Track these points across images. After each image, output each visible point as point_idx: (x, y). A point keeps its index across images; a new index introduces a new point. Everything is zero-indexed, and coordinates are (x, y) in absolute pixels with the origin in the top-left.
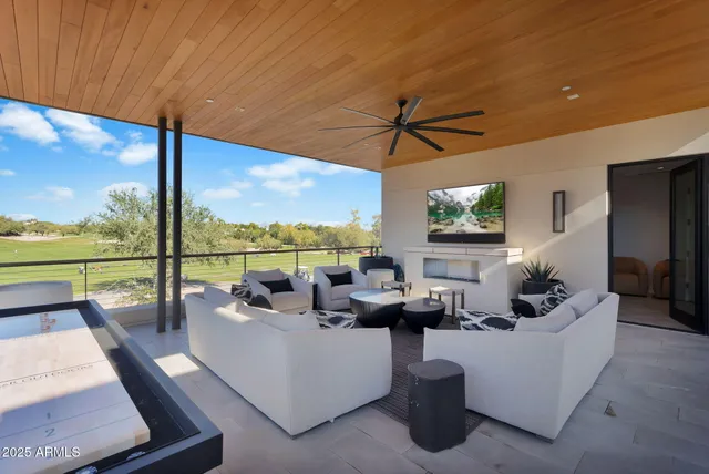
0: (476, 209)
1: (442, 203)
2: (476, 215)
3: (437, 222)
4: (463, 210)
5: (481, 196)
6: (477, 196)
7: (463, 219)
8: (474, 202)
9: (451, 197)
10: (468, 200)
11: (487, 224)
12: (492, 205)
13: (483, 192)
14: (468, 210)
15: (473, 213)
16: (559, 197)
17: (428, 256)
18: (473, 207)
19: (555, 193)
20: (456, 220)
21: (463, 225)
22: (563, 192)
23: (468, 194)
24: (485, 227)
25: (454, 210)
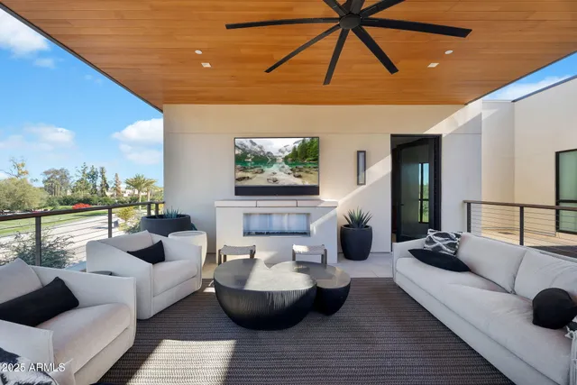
0: (290, 159)
1: (250, 152)
2: (290, 165)
3: (244, 169)
4: (274, 160)
5: (295, 148)
6: (291, 148)
7: (275, 168)
8: (287, 154)
9: (261, 147)
10: (280, 151)
11: (301, 173)
12: (306, 157)
13: (297, 145)
14: (281, 160)
15: (286, 163)
16: (361, 155)
17: (249, 211)
18: (286, 159)
19: (359, 152)
20: (266, 169)
21: (274, 173)
22: (365, 152)
23: (280, 146)
24: (299, 176)
25: (263, 160)
